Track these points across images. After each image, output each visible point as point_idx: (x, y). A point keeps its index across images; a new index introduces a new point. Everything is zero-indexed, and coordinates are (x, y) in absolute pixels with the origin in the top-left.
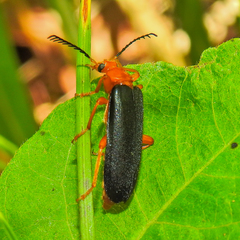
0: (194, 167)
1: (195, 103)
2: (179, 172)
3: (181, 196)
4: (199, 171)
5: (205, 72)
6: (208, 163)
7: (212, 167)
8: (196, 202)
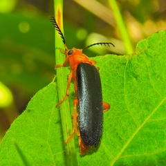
0: (142, 118)
1: (136, 77)
2: (132, 123)
3: (136, 137)
4: (147, 119)
5: (141, 56)
6: (153, 113)
7: (156, 115)
8: (149, 137)
